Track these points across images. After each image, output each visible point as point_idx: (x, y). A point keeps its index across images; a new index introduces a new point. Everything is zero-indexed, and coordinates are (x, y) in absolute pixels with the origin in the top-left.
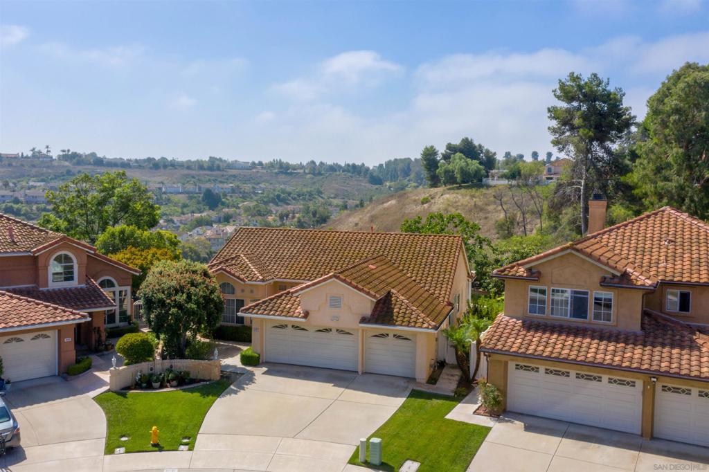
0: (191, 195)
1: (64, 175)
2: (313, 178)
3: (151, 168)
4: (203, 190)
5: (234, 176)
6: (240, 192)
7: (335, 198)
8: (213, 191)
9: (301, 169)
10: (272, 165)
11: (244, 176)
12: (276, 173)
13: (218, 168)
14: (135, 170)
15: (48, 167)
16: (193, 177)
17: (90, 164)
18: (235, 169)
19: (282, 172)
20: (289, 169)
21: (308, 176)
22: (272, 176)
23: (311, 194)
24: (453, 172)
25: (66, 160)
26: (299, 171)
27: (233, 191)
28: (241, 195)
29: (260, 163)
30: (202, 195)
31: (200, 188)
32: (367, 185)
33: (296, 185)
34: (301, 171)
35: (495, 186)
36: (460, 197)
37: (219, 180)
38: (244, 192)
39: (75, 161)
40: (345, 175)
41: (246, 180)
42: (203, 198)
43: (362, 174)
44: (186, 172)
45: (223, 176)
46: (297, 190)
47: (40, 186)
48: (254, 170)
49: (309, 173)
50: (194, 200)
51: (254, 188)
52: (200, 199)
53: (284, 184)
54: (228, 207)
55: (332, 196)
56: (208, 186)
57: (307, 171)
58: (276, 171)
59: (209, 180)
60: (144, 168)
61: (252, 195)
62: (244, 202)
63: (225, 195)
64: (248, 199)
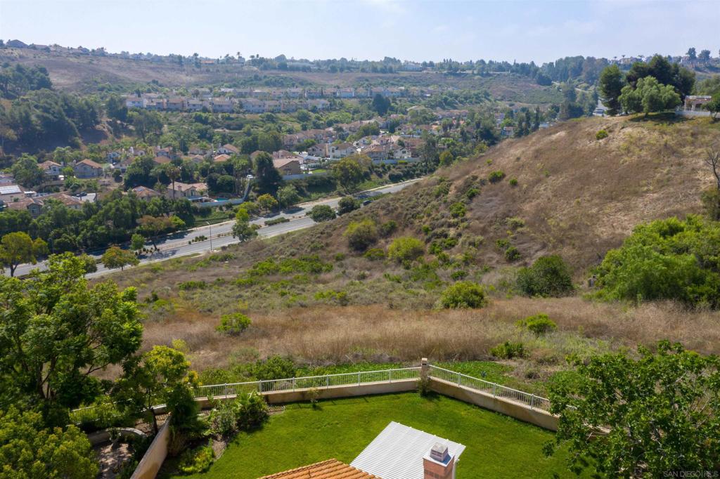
0: (363, 99)
1: (252, 80)
2: (481, 79)
3: (329, 71)
4: (374, 95)
5: (405, 78)
6: (409, 96)
7: (501, 100)
8: (382, 95)
9: (470, 69)
10: (441, 66)
11: (415, 78)
12: (445, 74)
13: (391, 71)
14: (315, 73)
15: (239, 73)
16: (367, 80)
17: (275, 68)
18: (407, 70)
19: (451, 74)
20: (458, 70)
21: (477, 77)
22: (441, 77)
23: (477, 96)
24: (640, 99)
25: (255, 65)
26: (467, 72)
27: (403, 94)
28: (409, 99)
29: (431, 64)
30: (372, 100)
31: (371, 92)
32: (535, 85)
33: (464, 87)
34: (470, 72)
35: (692, 119)
36: (646, 132)
37: (391, 82)
38: (413, 96)
39: (262, 66)
40: (514, 75)
41: (416, 82)
42: (373, 103)
43: (531, 74)
44: (360, 75)
45: (395, 78)
46: (465, 93)
47: (230, 92)
48: (425, 72)
49: (478, 74)
50: (365, 105)
51: (422, 92)
52: (371, 103)
53: (452, 86)
54: (396, 112)
55: (499, 98)
56: (380, 89)
57: (475, 72)
58: (445, 72)
59: (382, 83)
60: (322, 71)
61: (420, 99)
62: (412, 106)
63: (394, 100)
64: (416, 103)
